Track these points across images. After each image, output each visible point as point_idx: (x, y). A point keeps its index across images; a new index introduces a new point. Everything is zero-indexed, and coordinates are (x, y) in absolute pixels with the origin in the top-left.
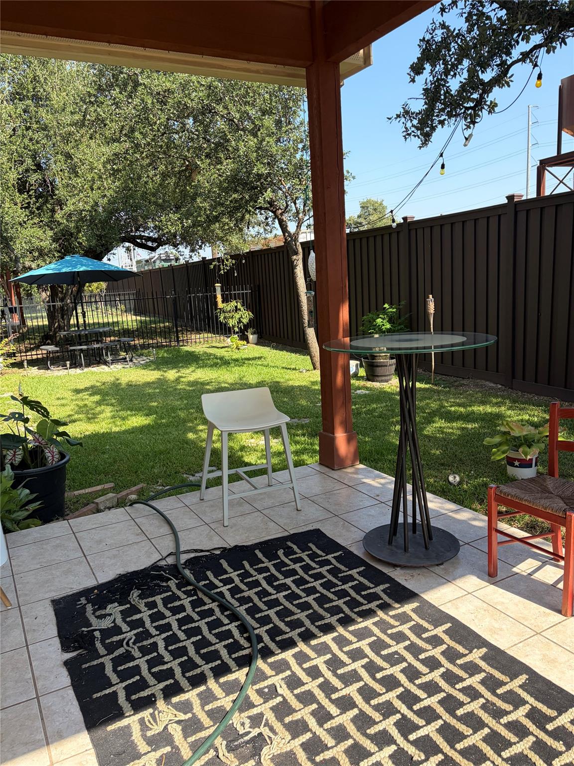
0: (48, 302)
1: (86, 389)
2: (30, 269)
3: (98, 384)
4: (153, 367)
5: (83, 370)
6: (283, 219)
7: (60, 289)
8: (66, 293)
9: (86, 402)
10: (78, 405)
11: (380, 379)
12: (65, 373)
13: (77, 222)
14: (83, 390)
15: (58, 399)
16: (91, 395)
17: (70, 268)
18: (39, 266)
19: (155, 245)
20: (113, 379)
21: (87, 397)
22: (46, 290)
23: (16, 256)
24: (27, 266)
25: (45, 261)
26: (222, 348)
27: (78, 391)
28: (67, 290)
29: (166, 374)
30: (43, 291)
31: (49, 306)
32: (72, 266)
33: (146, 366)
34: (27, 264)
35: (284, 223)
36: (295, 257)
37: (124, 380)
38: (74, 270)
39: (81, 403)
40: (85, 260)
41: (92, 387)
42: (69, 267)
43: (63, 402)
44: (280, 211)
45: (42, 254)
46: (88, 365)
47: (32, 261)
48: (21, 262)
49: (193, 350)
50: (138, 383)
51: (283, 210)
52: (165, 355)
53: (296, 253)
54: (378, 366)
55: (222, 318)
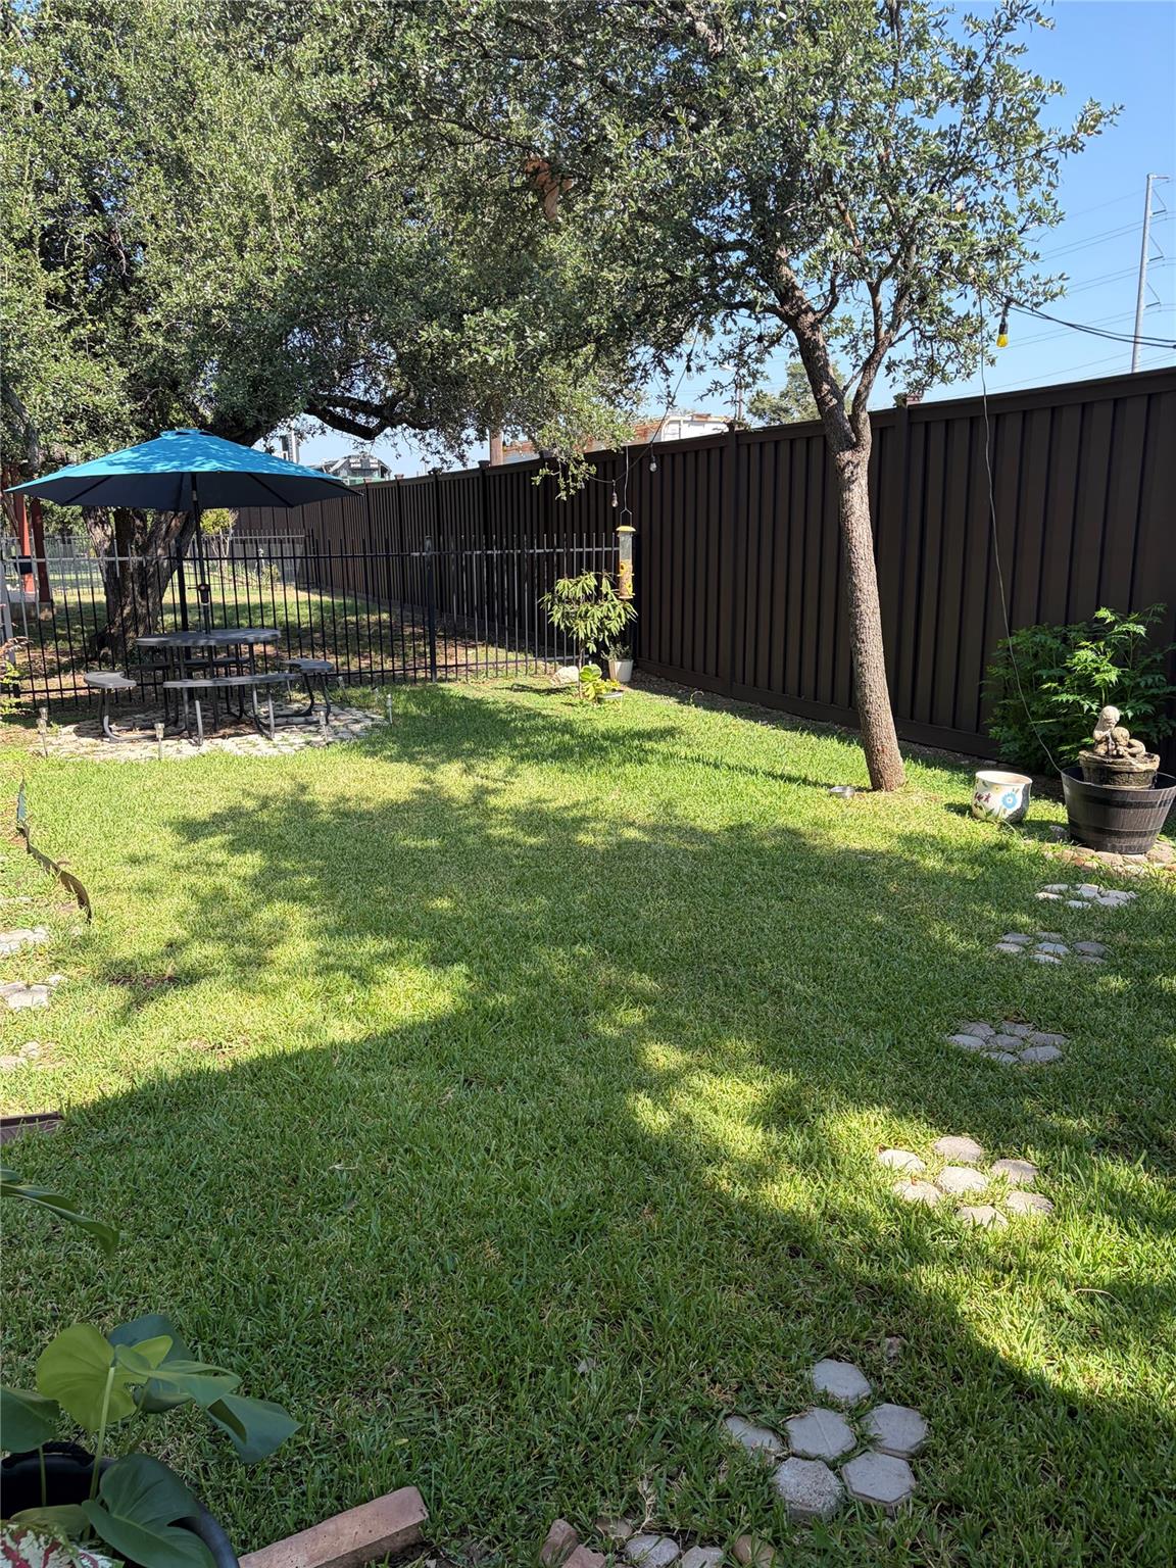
0: (109, 553)
1: (216, 823)
2: (65, 462)
3: (250, 804)
4: (393, 749)
5: (198, 744)
6: (816, 342)
7: (138, 522)
8: (152, 532)
9: (222, 880)
10: (194, 892)
11: (1125, 843)
12: (147, 753)
13: (195, 343)
14: (205, 824)
15: (134, 860)
16: (234, 848)
17: (176, 463)
18: (87, 457)
19: (374, 422)
20: (288, 786)
21: (220, 856)
22: (103, 523)
23: (28, 426)
24: (57, 456)
25: (104, 445)
26: (550, 692)
27: (191, 830)
28: (157, 523)
29: (438, 777)
30: (96, 524)
31: (111, 564)
32: (182, 459)
33: (370, 743)
34: (58, 450)
35: (819, 353)
36: (847, 455)
37: (323, 792)
38: (186, 469)
39: (205, 884)
40: (215, 444)
41: (234, 814)
42: (171, 460)
43: (150, 873)
44: (810, 318)
45: (97, 428)
46: (213, 728)
47: (71, 444)
48: (42, 443)
49: (479, 695)
50: (365, 806)
51: (819, 316)
52: (413, 709)
53: (854, 446)
54: (1124, 805)
55: (556, 618)
